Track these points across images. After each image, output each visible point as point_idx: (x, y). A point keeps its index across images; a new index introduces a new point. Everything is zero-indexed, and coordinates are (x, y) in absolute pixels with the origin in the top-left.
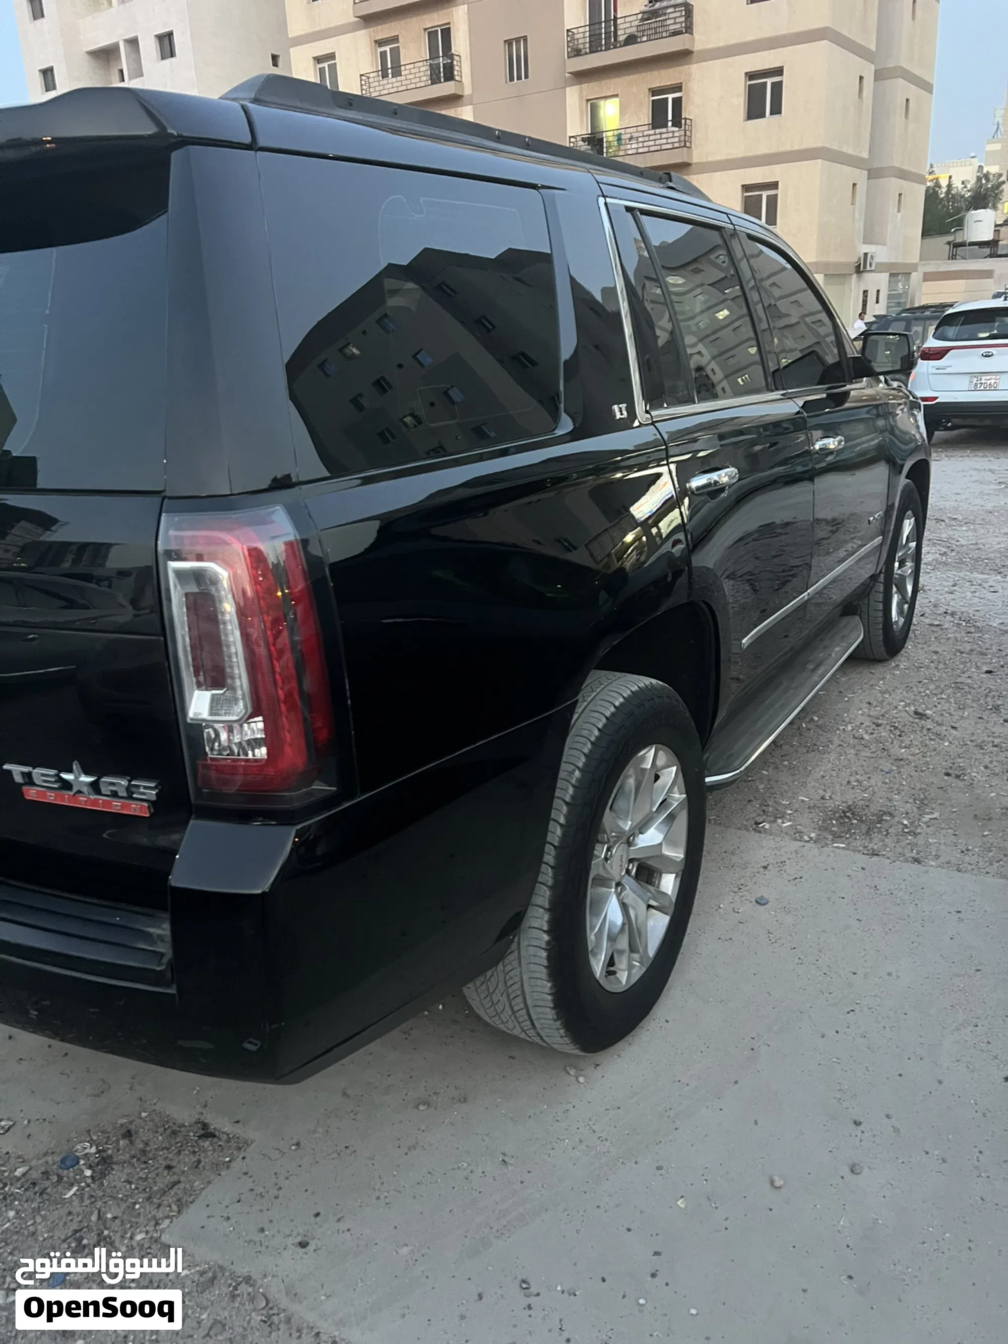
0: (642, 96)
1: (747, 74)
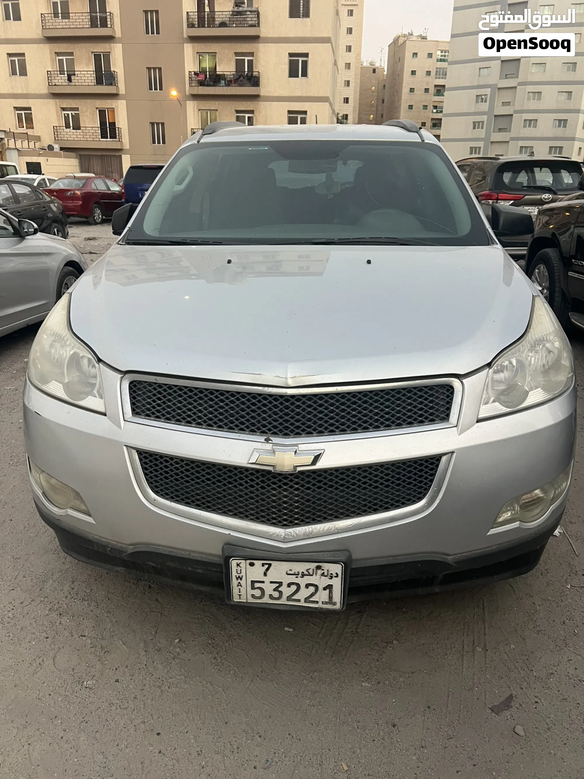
0: (231, 56)
1: (289, 53)
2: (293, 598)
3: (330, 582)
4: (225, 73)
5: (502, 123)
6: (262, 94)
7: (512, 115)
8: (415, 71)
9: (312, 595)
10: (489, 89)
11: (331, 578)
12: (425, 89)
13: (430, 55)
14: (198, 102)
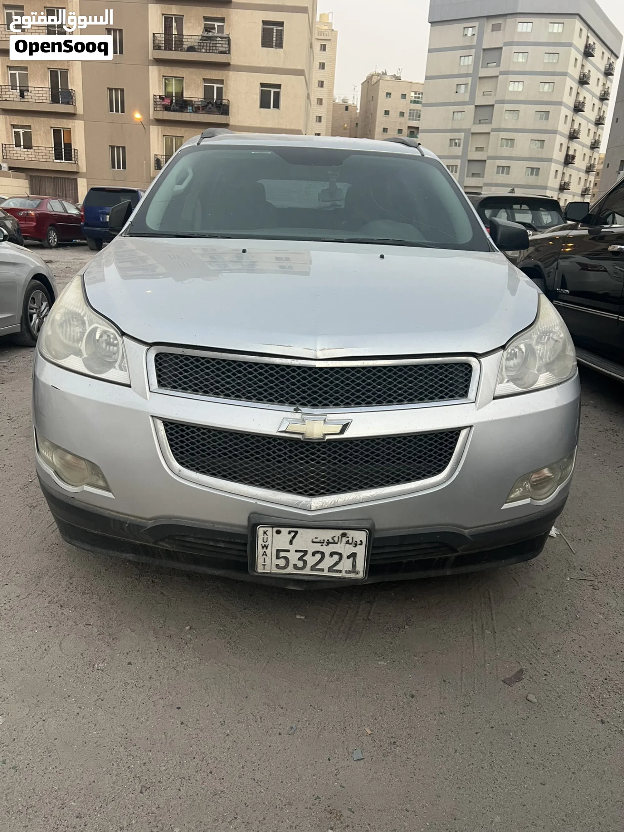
0: (199, 82)
1: (261, 83)
2: (317, 567)
3: (354, 550)
4: (192, 99)
5: (476, 168)
6: (231, 123)
7: (485, 161)
8: (389, 111)
9: (336, 564)
10: (463, 134)
11: (356, 545)
12: (399, 130)
13: (404, 96)
14: (163, 127)
